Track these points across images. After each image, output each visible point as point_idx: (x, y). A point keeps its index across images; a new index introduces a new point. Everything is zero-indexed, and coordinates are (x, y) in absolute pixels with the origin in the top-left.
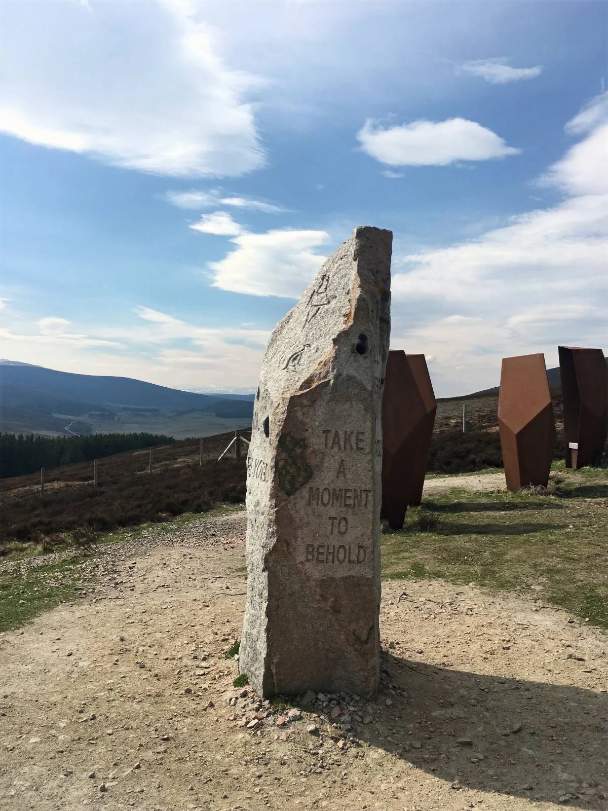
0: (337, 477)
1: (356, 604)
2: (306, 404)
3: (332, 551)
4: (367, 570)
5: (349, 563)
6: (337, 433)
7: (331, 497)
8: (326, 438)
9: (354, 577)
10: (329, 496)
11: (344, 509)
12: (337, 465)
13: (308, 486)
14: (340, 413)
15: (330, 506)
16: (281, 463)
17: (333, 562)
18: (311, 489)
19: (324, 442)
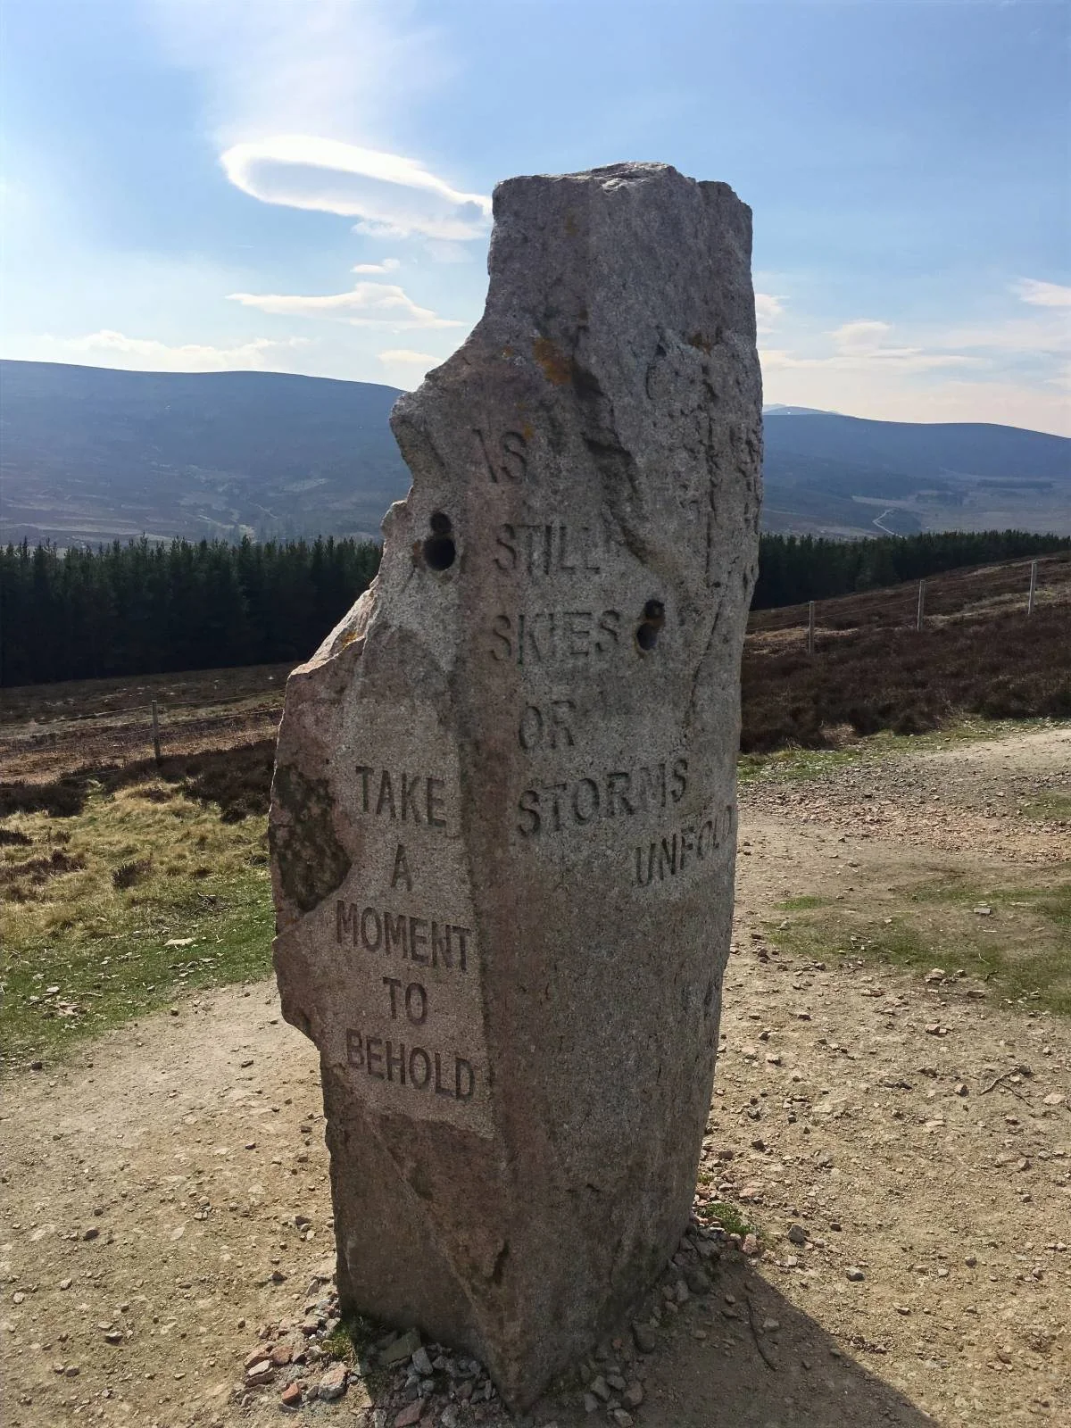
0: (393, 885)
1: (464, 1191)
2: (323, 695)
3: (397, 1056)
4: (480, 1119)
5: (437, 1092)
6: (386, 774)
7: (383, 930)
8: (365, 785)
9: (452, 1128)
10: (378, 926)
11: (414, 965)
12: (390, 857)
13: (335, 896)
14: (389, 726)
15: (382, 950)
16: (281, 834)
17: (403, 1081)
18: (341, 905)
19: (361, 795)
